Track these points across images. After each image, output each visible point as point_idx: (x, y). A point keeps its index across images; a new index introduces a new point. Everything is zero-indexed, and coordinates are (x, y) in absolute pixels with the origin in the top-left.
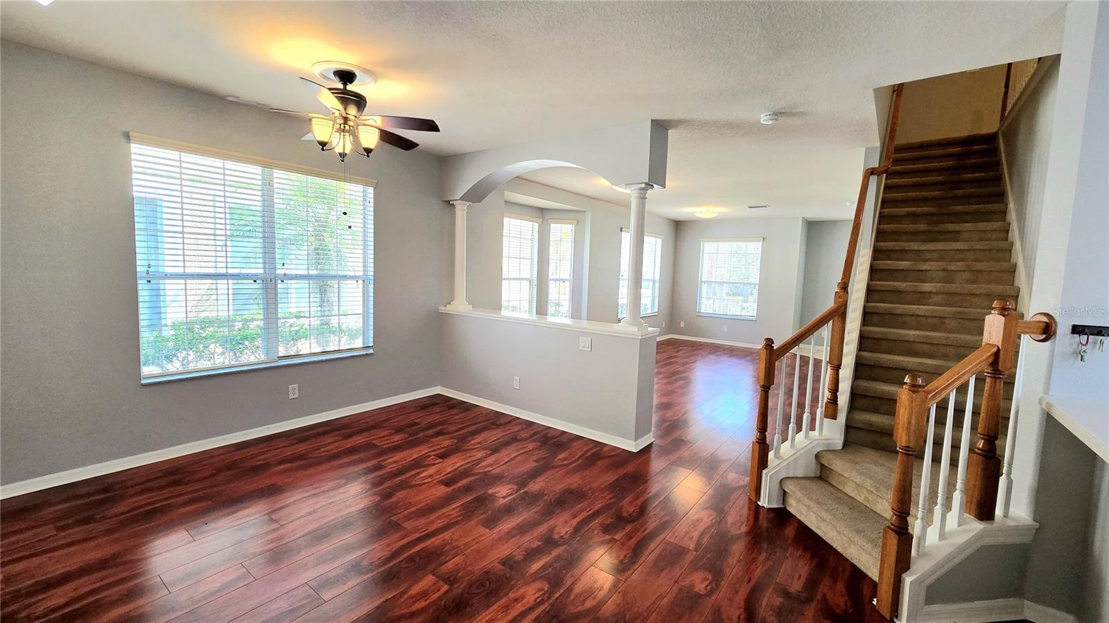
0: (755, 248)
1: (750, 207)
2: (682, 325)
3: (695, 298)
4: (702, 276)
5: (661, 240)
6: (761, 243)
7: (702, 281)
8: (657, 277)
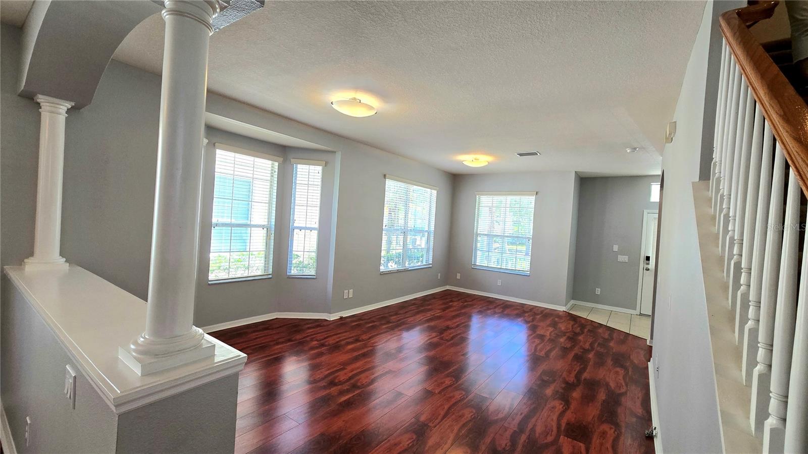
0: (529, 201)
1: (521, 155)
2: (458, 276)
3: (471, 250)
4: (477, 228)
5: (435, 192)
6: (534, 197)
7: (477, 235)
8: (432, 228)
